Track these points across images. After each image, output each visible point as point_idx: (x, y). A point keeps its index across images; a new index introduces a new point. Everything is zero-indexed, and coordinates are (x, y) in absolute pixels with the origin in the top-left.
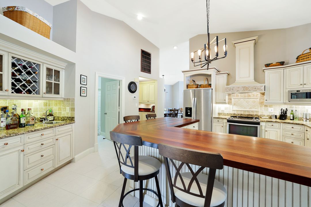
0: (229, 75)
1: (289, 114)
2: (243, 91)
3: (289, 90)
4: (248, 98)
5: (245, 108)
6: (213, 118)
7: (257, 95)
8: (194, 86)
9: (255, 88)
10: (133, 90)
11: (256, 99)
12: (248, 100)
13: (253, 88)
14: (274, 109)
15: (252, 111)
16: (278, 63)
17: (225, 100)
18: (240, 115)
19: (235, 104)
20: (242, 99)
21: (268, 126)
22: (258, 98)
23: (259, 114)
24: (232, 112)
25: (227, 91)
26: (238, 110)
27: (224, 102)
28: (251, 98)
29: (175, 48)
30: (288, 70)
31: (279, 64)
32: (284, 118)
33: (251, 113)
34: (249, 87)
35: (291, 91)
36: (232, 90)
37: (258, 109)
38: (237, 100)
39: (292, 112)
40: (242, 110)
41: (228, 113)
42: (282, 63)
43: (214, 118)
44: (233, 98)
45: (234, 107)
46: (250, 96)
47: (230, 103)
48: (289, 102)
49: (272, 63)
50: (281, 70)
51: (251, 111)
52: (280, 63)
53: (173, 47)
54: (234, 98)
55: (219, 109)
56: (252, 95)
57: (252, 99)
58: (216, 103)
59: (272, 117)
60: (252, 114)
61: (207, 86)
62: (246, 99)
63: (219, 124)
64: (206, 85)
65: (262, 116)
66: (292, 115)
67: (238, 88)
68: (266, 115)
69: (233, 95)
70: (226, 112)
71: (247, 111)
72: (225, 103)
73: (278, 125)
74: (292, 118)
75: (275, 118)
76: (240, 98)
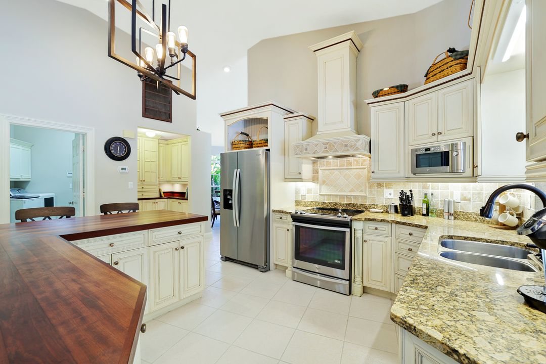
0: (313, 120)
1: (417, 203)
2: (324, 152)
3: (413, 147)
4: (348, 167)
5: (342, 190)
6: (271, 211)
7: (364, 161)
8: (242, 145)
9: (346, 146)
10: (119, 154)
11: (361, 170)
12: (347, 172)
13: (343, 145)
14: (394, 191)
15: (355, 197)
16: (393, 87)
17: (300, 173)
18: (332, 204)
19: (324, 182)
20: (337, 172)
21: (369, 230)
22: (365, 168)
23: (368, 203)
24: (320, 200)
25: (297, 154)
26: (330, 195)
27: (299, 176)
28: (353, 167)
29: (227, 70)
30: (411, 102)
31: (396, 90)
32: (406, 212)
33: (353, 202)
34: (335, 143)
35: (416, 150)
36: (305, 151)
37: (366, 193)
38: (327, 172)
39: (425, 197)
40: (337, 195)
41: (312, 202)
42: (403, 88)
43: (274, 211)
44: (321, 170)
45: (324, 187)
46: (350, 164)
47: (315, 179)
48: (414, 176)
49: (382, 90)
50: (399, 104)
51: (352, 197)
52: (397, 87)
53: (223, 68)
54: (323, 168)
55: (297, 192)
56: (355, 163)
57: (354, 171)
58: (286, 180)
59: (389, 210)
60: (355, 203)
61: (263, 145)
62: (343, 171)
63: (282, 226)
64: (260, 142)
65: (373, 206)
66: (424, 206)
67: (316, 145)
68: (380, 204)
69: (320, 163)
70: (310, 198)
71: (346, 196)
72: (300, 180)
73: (386, 227)
74: (424, 212)
75: (394, 213)
76: (334, 169)
